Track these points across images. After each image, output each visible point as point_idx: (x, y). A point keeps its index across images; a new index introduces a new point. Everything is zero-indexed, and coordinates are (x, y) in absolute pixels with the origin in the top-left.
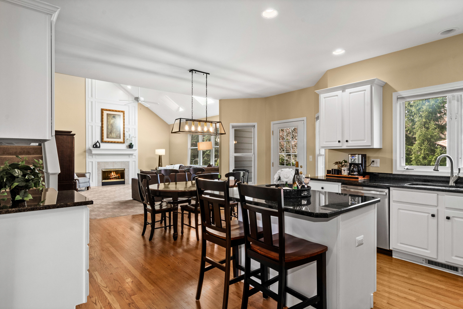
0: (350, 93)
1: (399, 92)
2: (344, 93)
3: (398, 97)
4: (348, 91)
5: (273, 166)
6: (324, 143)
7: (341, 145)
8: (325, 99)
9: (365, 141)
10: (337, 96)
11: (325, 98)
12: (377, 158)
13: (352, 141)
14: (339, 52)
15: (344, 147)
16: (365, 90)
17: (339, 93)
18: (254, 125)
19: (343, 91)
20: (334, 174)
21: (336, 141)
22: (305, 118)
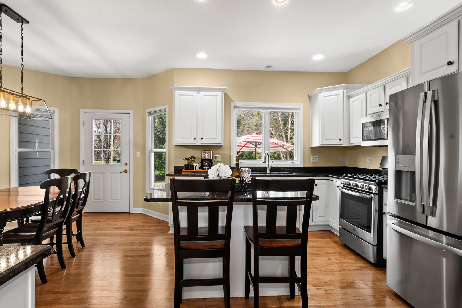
0: (204, 96)
1: (235, 102)
2: (199, 94)
3: (235, 106)
4: (203, 93)
5: (84, 164)
6: (179, 139)
7: (195, 142)
8: (181, 96)
9: (217, 140)
10: (192, 95)
11: (179, 95)
12: (218, 154)
13: (205, 139)
14: (202, 55)
15: (198, 144)
16: (217, 96)
17: (194, 93)
18: (54, 110)
19: (198, 92)
20: (190, 169)
21: (191, 138)
22: (131, 111)
